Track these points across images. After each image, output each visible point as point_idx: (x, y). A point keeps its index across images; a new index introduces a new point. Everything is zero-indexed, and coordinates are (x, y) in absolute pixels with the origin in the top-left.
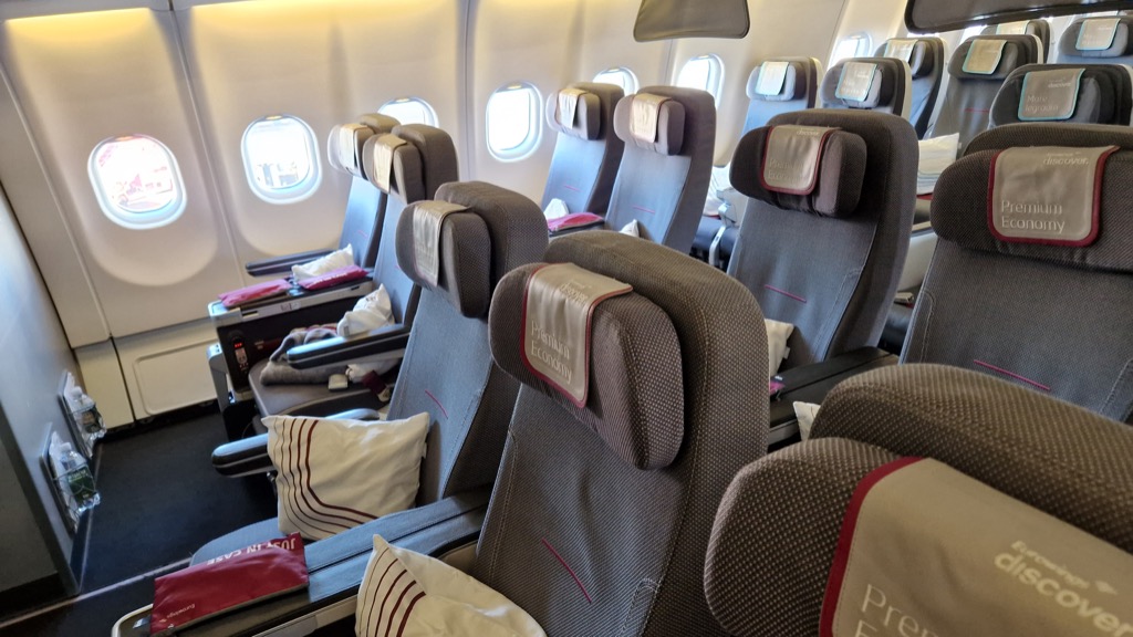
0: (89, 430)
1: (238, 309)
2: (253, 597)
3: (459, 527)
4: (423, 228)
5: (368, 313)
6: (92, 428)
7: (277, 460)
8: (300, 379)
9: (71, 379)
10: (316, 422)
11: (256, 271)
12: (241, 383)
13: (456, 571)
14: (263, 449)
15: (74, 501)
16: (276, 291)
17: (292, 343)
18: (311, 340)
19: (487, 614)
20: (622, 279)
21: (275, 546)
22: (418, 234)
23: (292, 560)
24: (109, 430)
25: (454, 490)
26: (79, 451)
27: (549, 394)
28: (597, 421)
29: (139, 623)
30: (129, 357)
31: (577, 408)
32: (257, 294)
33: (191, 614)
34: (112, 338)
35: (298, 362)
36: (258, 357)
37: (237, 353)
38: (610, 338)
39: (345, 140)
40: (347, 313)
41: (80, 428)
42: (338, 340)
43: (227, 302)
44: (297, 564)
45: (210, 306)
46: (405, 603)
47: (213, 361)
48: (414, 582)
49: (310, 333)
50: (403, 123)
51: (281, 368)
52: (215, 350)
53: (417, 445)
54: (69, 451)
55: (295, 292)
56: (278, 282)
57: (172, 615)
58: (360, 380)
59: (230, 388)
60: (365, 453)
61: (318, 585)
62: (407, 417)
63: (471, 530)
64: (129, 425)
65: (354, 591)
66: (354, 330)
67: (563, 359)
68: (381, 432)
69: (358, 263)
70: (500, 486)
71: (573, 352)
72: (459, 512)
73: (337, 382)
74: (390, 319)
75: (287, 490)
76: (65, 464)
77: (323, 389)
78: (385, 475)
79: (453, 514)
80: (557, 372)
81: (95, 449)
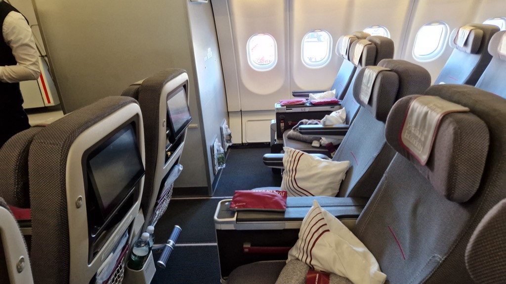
0: (227, 142)
1: (285, 107)
2: (265, 208)
3: (352, 210)
4: (368, 77)
5: (335, 118)
6: (229, 142)
7: (285, 164)
8: (302, 139)
9: (226, 122)
10: (303, 154)
11: (295, 95)
12: (280, 136)
13: (345, 227)
14: (281, 159)
15: (217, 164)
16: (301, 103)
17: (302, 123)
18: (310, 124)
19: (355, 248)
20: (465, 105)
21: (277, 193)
22: (365, 80)
23: (282, 200)
24: (233, 144)
25: (352, 195)
26: (223, 147)
27: (409, 159)
28: (430, 172)
29: (227, 203)
30: (245, 119)
31: (421, 165)
32: (294, 102)
33: (244, 206)
34: (241, 111)
35: (302, 131)
36: (288, 127)
37: (281, 124)
38: (448, 131)
39: (344, 41)
40: (326, 116)
41: (225, 140)
42: (320, 126)
43: (282, 104)
44: (283, 202)
45: (276, 104)
46: (321, 231)
47: (272, 125)
48: (326, 224)
49: (310, 121)
50: (372, 35)
51: (295, 133)
52: (274, 121)
53: (342, 173)
54: (219, 146)
55: (308, 104)
56: (303, 100)
57: (237, 204)
58: (325, 145)
59: (276, 138)
60: (319, 171)
61: (289, 212)
62: (340, 161)
63: (356, 213)
64: (240, 144)
65: (301, 219)
66: (328, 123)
67: (420, 140)
68: (328, 164)
69: (337, 98)
70: (374, 197)
71: (426, 138)
72: (353, 205)
73: (315, 144)
74: (344, 123)
75: (286, 177)
76: (218, 150)
77: (309, 145)
78: (325, 182)
79: (350, 204)
80: (415, 147)
81: (228, 149)
